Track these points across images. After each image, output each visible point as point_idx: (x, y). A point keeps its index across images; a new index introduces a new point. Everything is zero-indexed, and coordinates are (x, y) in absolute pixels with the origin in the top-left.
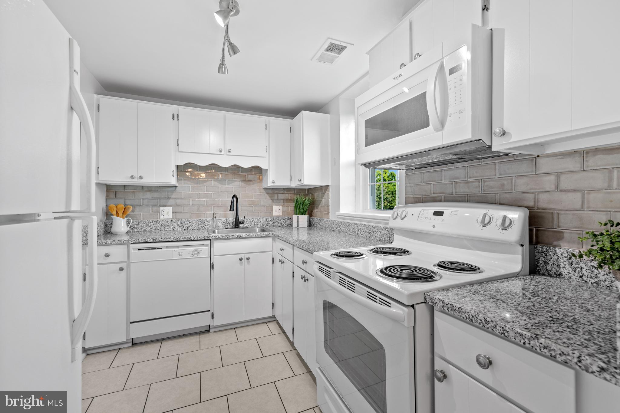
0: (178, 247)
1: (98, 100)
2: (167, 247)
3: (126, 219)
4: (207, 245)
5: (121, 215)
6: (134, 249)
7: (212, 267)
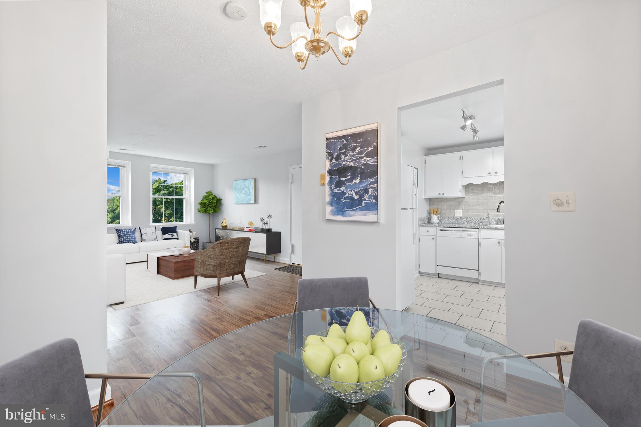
0: (460, 231)
1: (425, 158)
2: (454, 230)
3: (437, 216)
4: (476, 232)
5: (435, 214)
6: (438, 230)
7: (479, 245)
